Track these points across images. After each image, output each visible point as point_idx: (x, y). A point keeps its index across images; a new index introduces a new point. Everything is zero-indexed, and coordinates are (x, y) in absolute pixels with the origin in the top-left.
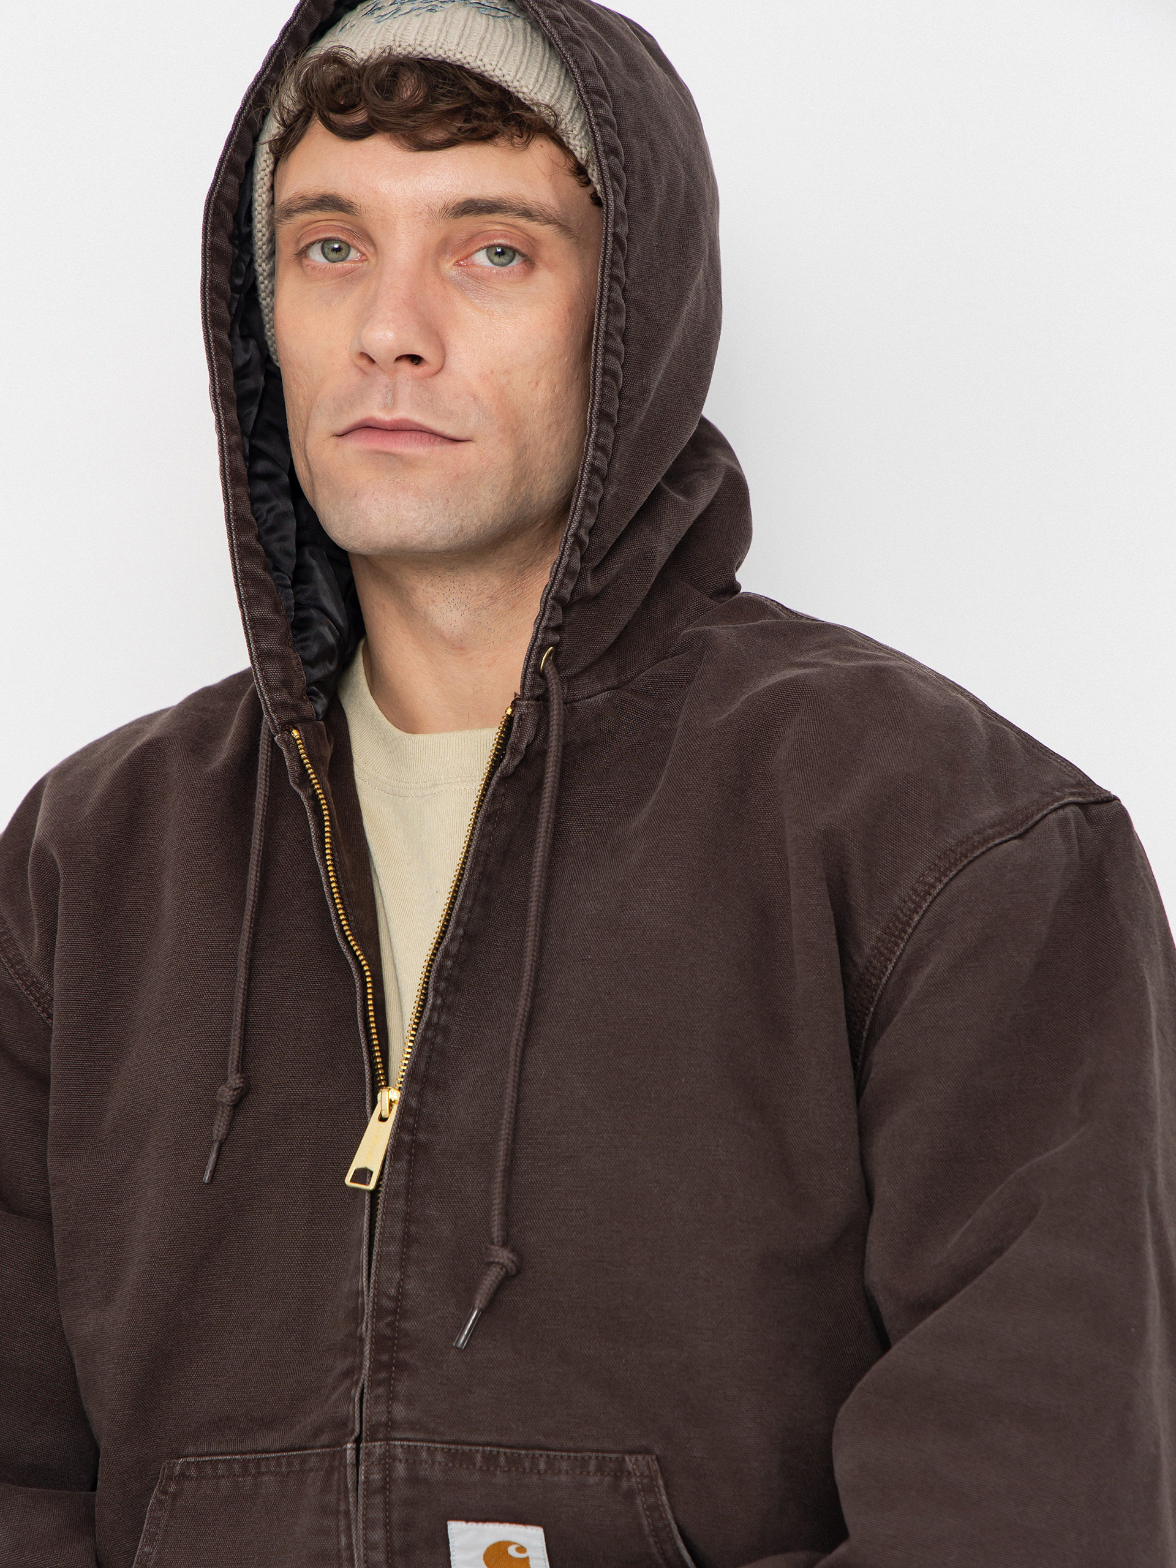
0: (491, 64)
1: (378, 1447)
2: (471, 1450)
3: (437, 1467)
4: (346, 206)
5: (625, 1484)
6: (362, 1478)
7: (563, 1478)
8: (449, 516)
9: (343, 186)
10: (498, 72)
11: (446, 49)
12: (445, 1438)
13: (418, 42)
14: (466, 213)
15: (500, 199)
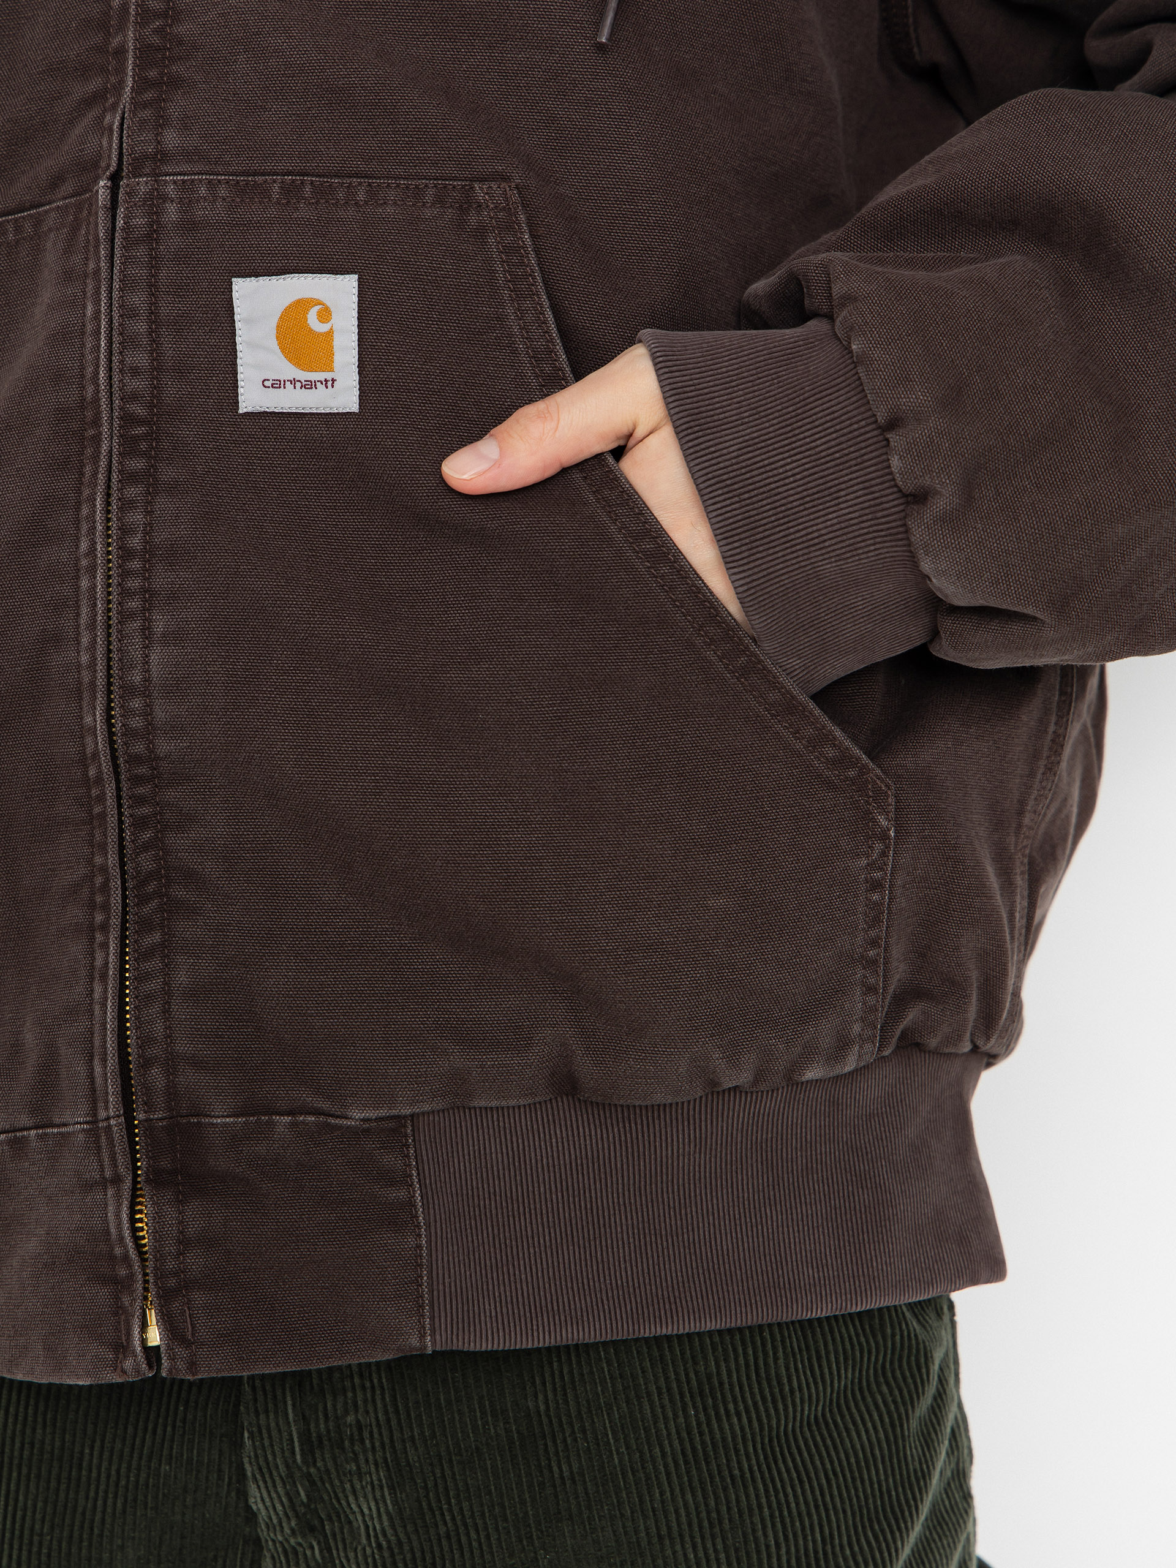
1: (143, 184)
2: (266, 181)
3: (219, 203)
5: (473, 220)
6: (120, 223)
7: (390, 210)
12: (232, 169)
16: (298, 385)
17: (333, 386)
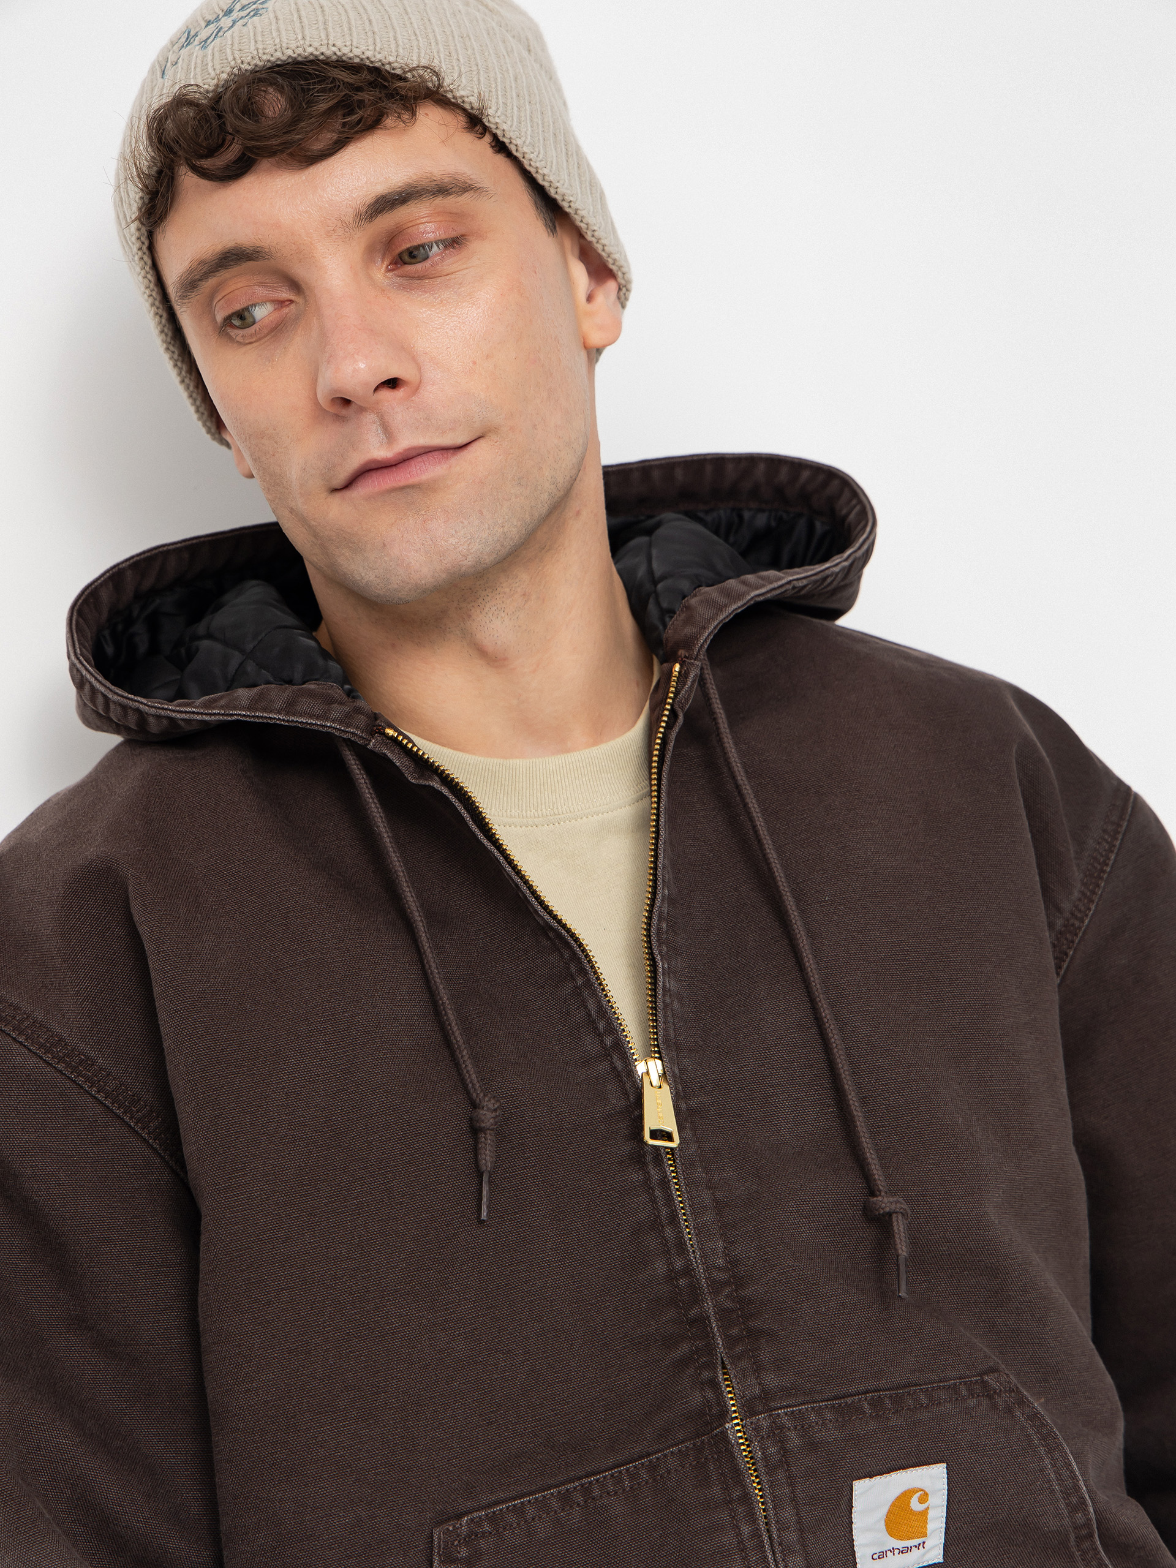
0: (346, 46)
1: (763, 1420)
2: (854, 1401)
3: (830, 1425)
4: (252, 254)
8: (489, 528)
9: (242, 235)
10: (357, 52)
11: (293, 48)
12: (825, 1395)
13: (261, 51)
14: (380, 212)
15: (409, 186)
16: (896, 1551)
17: (924, 1548)
